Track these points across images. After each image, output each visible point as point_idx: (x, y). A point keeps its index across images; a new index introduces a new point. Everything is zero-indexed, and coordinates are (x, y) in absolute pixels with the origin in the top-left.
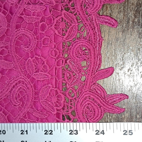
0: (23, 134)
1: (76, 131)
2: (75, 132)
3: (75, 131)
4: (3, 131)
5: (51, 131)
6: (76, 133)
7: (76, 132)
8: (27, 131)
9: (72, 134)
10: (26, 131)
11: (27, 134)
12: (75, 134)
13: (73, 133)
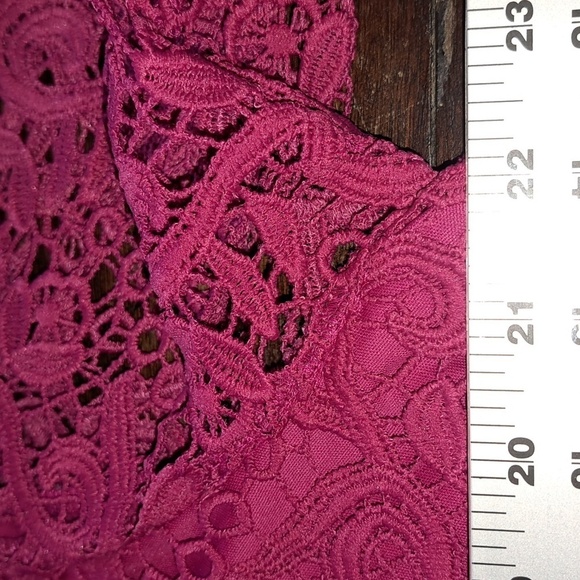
0: (531, 328)
1: (514, 11)
2: (519, 17)
3: (511, 17)
4: (512, 451)
5: (516, 160)
6: (525, 11)
7: (519, 11)
8: (515, 307)
9: (530, 33)
10: (515, 312)
11: (530, 306)
12: (528, 17)
13: (523, 32)
